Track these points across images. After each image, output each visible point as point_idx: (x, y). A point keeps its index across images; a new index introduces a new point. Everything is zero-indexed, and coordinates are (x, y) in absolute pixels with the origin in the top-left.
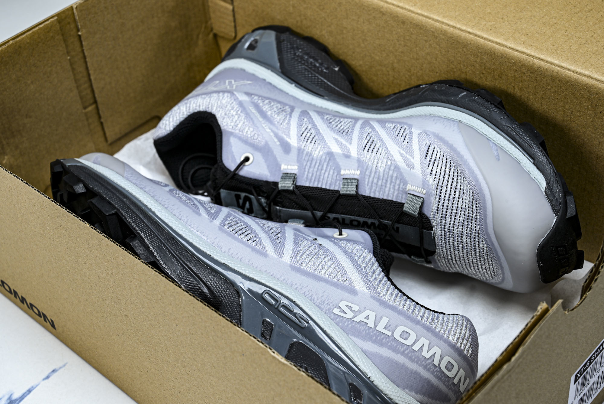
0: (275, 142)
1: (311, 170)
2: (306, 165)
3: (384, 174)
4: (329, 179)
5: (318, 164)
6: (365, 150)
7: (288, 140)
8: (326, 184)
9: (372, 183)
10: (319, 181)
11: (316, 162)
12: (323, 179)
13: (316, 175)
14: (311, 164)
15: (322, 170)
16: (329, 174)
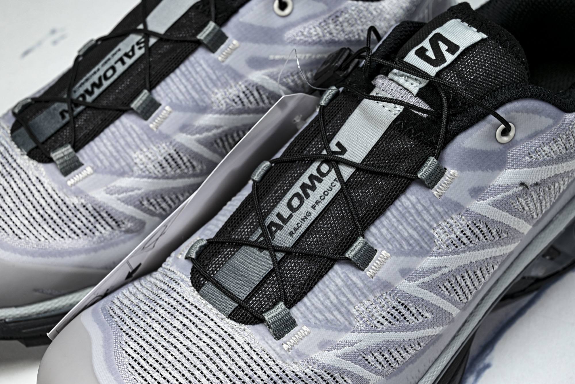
0: (275, 54)
1: (204, 74)
2: (214, 73)
3: (128, 154)
4: (175, 87)
5: (204, 87)
6: (175, 153)
7: (263, 72)
8: (172, 81)
9: (129, 133)
10: (183, 73)
11: (207, 87)
12: (180, 80)
13: (193, 77)
14: (211, 80)
15: (193, 87)
16: (180, 91)
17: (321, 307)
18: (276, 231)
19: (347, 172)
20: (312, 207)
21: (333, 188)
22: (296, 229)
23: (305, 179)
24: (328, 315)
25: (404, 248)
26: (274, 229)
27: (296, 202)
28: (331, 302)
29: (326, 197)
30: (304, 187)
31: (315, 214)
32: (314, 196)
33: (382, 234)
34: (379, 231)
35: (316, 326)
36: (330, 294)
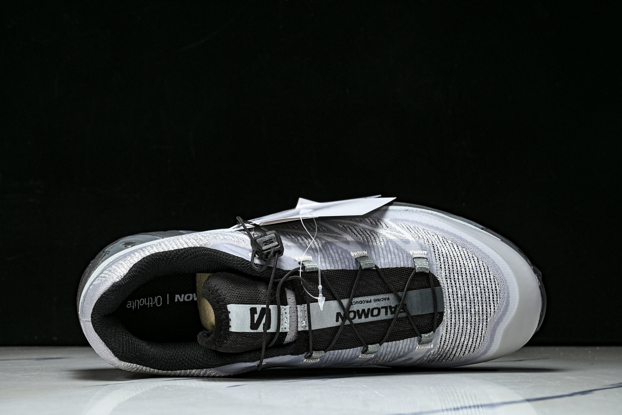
17: (397, 257)
18: (393, 307)
19: (345, 302)
20: (371, 302)
21: (356, 301)
22: (385, 299)
23: (363, 320)
24: (396, 252)
25: (341, 251)
26: (393, 310)
27: (376, 312)
28: (391, 255)
29: (362, 301)
30: (366, 316)
31: (372, 298)
32: (366, 306)
33: (349, 263)
34: (349, 265)
35: (405, 251)
36: (390, 259)
